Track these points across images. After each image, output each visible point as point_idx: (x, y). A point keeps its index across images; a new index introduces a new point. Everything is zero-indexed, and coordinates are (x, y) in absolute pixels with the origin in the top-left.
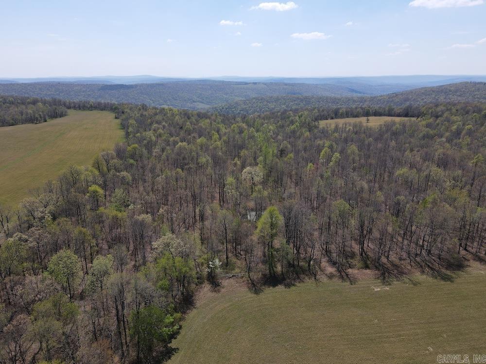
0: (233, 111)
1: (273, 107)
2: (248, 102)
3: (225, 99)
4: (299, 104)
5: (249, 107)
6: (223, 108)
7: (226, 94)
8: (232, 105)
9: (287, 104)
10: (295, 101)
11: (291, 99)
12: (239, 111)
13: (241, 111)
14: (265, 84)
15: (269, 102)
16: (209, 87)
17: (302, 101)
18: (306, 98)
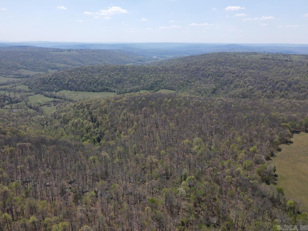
0: (61, 82)
1: (98, 77)
2: (73, 73)
3: (47, 65)
4: (119, 74)
5: (76, 78)
6: (50, 79)
7: (47, 60)
8: (59, 75)
9: (108, 74)
10: (114, 71)
11: (110, 69)
12: (67, 82)
13: (68, 81)
14: (78, 52)
15: (92, 73)
16: (30, 54)
17: (120, 71)
18: (122, 68)
